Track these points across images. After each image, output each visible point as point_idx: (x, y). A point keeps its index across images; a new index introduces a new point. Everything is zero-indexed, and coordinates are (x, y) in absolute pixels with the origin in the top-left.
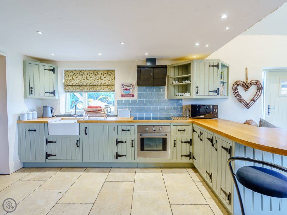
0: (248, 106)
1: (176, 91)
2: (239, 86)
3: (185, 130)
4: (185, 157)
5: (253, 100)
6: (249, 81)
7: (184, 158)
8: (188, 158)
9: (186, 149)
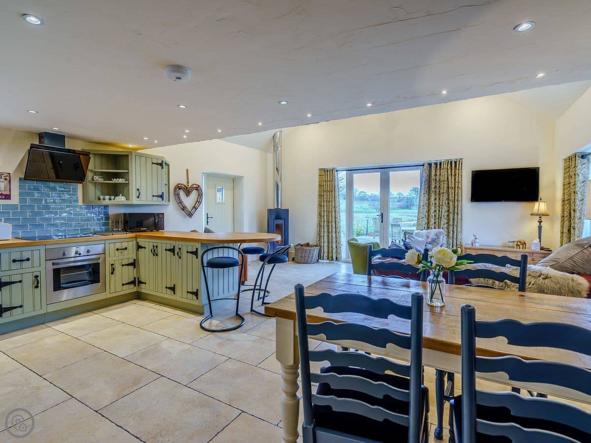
0: (190, 215)
1: (98, 193)
2: (181, 190)
3: (126, 248)
4: (127, 285)
5: (195, 208)
6: (190, 185)
7: (126, 287)
8: (132, 286)
9: (129, 274)
